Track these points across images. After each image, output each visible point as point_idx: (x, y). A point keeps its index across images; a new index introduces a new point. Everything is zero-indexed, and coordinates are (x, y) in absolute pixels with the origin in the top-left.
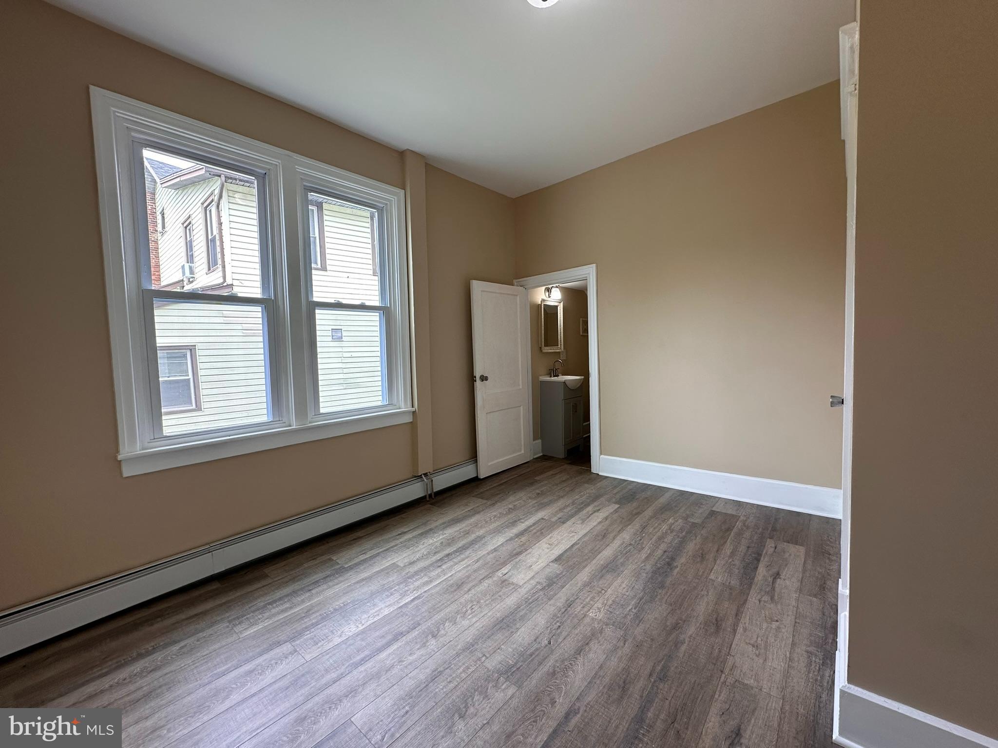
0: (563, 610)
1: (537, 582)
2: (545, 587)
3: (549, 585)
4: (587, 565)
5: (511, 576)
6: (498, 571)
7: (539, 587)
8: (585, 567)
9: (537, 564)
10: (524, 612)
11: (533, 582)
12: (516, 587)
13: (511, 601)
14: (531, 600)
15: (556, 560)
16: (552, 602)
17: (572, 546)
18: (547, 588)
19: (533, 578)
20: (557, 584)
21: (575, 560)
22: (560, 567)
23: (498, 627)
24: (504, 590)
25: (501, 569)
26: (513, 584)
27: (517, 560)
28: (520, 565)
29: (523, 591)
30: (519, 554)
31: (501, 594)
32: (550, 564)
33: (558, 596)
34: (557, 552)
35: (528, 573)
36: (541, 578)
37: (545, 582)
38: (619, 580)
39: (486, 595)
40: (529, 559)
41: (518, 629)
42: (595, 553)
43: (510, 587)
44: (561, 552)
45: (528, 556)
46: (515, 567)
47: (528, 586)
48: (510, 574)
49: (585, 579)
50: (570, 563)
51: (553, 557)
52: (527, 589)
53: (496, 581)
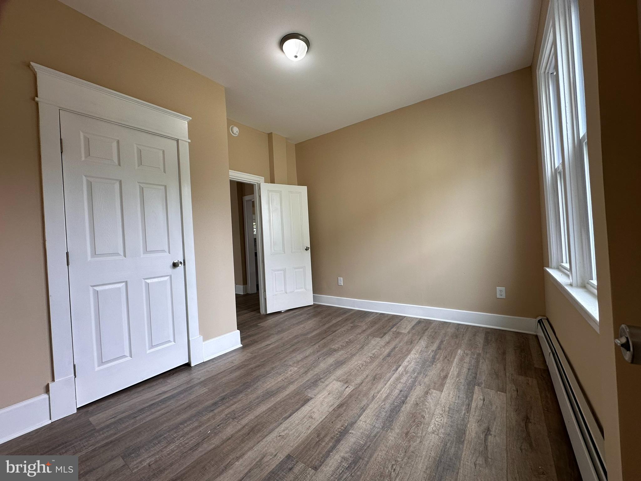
0: (310, 369)
1: (324, 382)
2: (319, 380)
3: (316, 381)
4: (286, 396)
5: (343, 386)
6: (354, 390)
7: (323, 380)
8: (288, 395)
9: (324, 396)
10: (331, 368)
11: (327, 383)
12: (338, 380)
13: (339, 372)
14: (328, 373)
15: (308, 400)
16: (316, 373)
17: (290, 416)
18: (318, 379)
19: (327, 386)
20: (311, 382)
21: (293, 401)
22: (306, 394)
23: (343, 362)
24: (345, 377)
25: (351, 391)
26: (340, 381)
27: (341, 399)
28: (337, 394)
29: (333, 377)
30: (340, 406)
31: (346, 375)
32: (314, 396)
33: (312, 376)
34: (306, 409)
35: (331, 389)
36: (321, 385)
37: (318, 383)
38: (268, 387)
39: (355, 374)
40: (330, 400)
41: (333, 362)
42: (272, 410)
43: (342, 379)
44: (303, 408)
45: (332, 403)
46: (342, 393)
47: (329, 380)
48: (344, 388)
49: (291, 386)
50: (298, 397)
51: (310, 403)
52: (330, 378)
53: (352, 383)
